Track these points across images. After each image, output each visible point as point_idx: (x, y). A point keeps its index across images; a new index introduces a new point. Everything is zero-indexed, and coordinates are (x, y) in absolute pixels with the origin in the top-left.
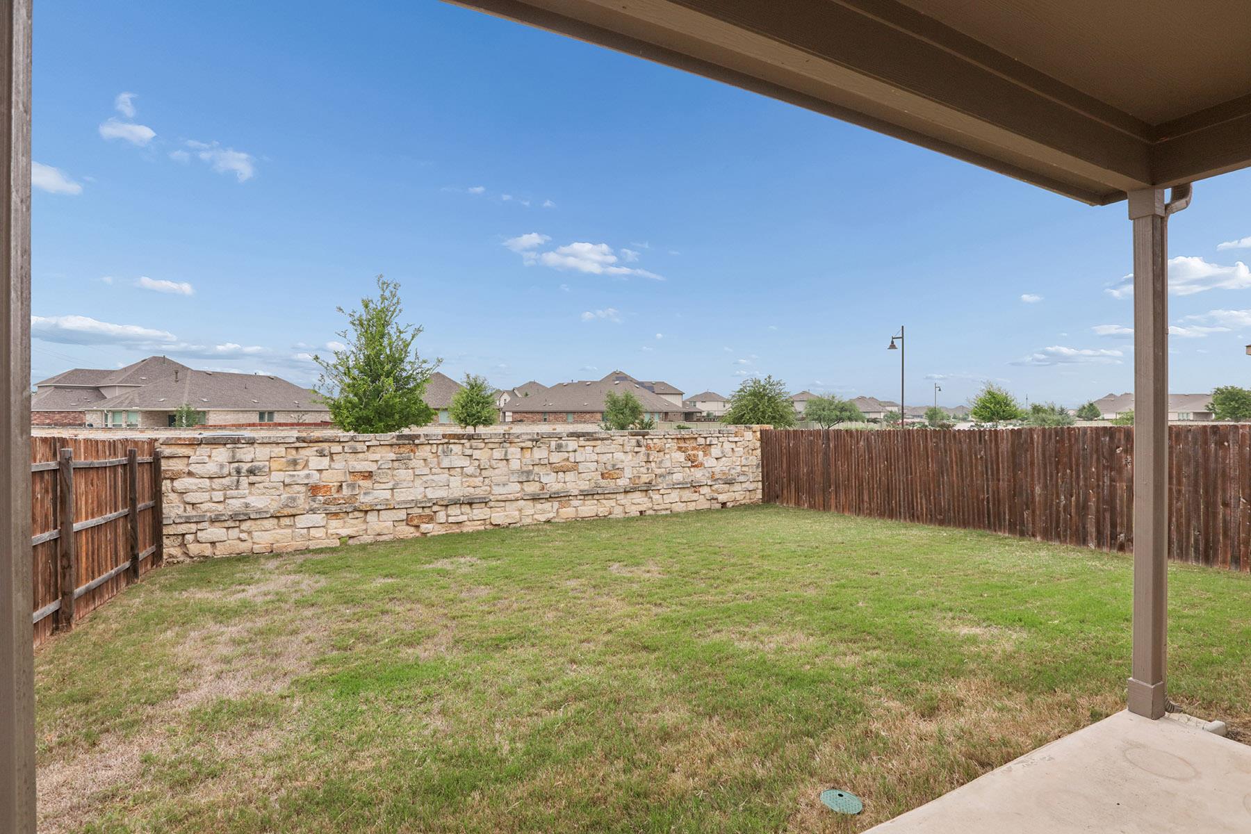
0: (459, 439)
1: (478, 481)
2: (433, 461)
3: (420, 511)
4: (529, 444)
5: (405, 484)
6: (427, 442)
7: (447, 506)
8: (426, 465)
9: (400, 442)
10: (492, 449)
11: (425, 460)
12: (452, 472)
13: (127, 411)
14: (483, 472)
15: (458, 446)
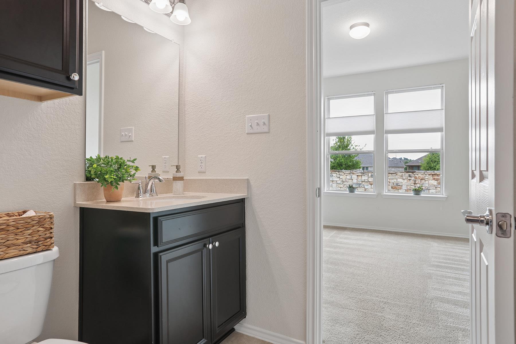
4: (360, 174)
12: (333, 182)
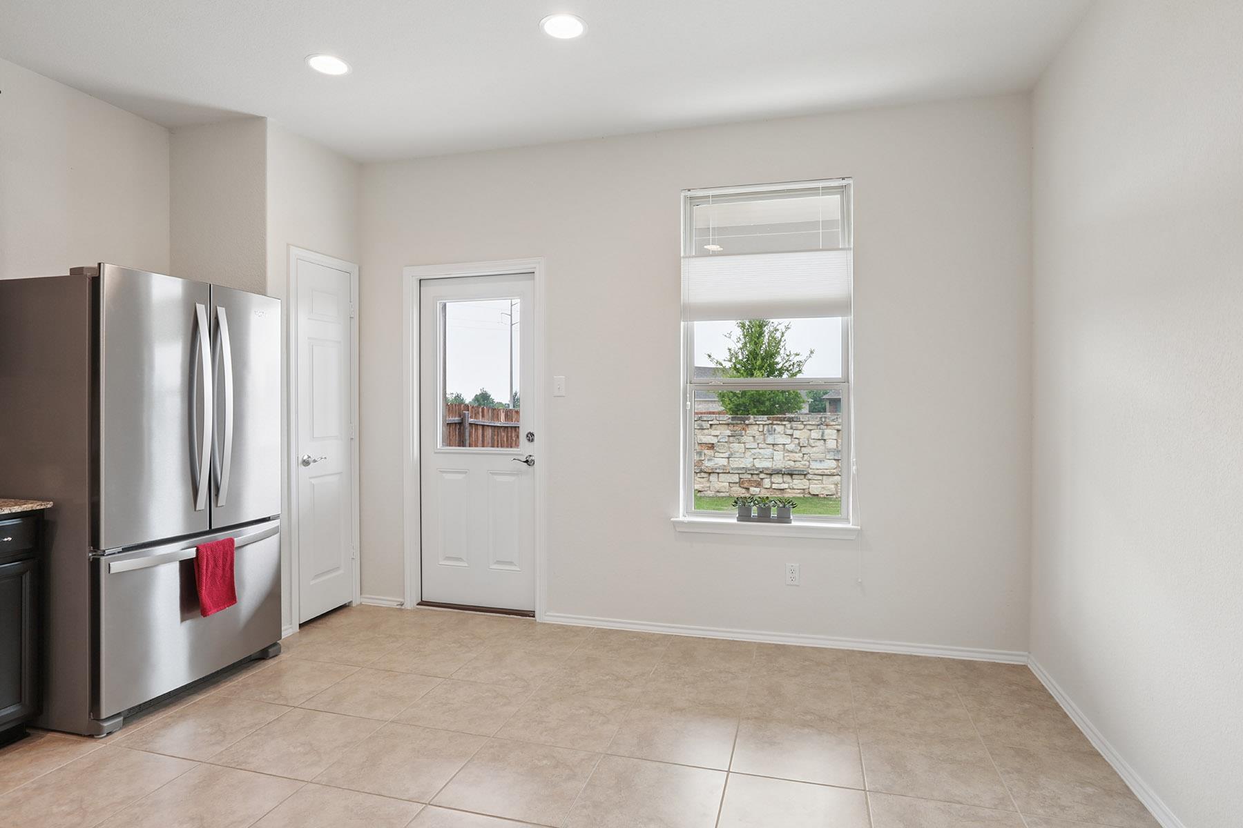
0: (781, 421)
1: (798, 456)
2: (760, 438)
3: (750, 476)
5: (737, 455)
6: (754, 423)
7: (771, 475)
8: (755, 441)
9: (734, 422)
10: (811, 430)
11: (754, 437)
14: (803, 448)
15: (780, 426)
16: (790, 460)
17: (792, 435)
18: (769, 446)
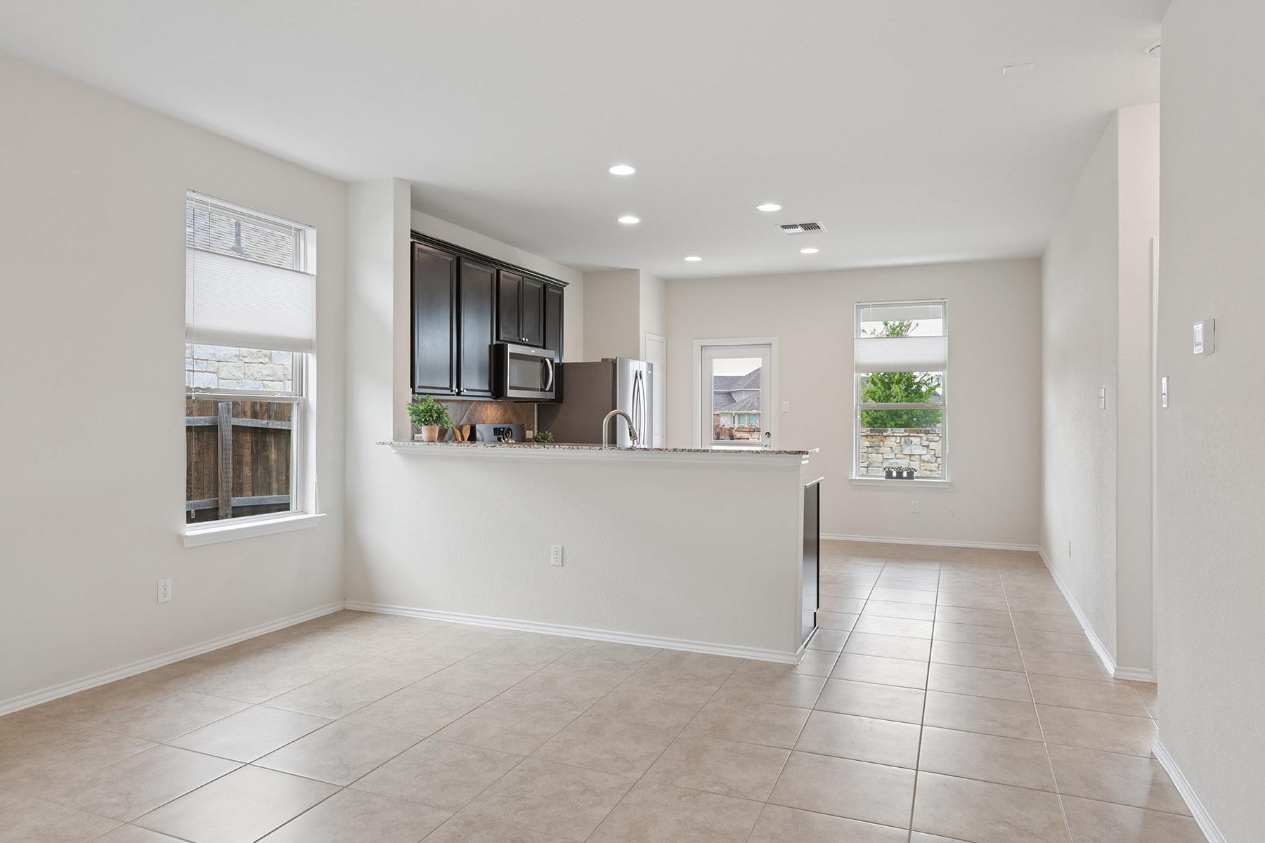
0: (917, 433)
1: (933, 466)
2: (897, 449)
5: (876, 464)
6: (892, 435)
8: (892, 452)
9: (873, 434)
11: (891, 448)
13: (749, 414)
14: (938, 459)
15: (917, 438)
16: (926, 470)
17: (928, 446)
18: (906, 457)
